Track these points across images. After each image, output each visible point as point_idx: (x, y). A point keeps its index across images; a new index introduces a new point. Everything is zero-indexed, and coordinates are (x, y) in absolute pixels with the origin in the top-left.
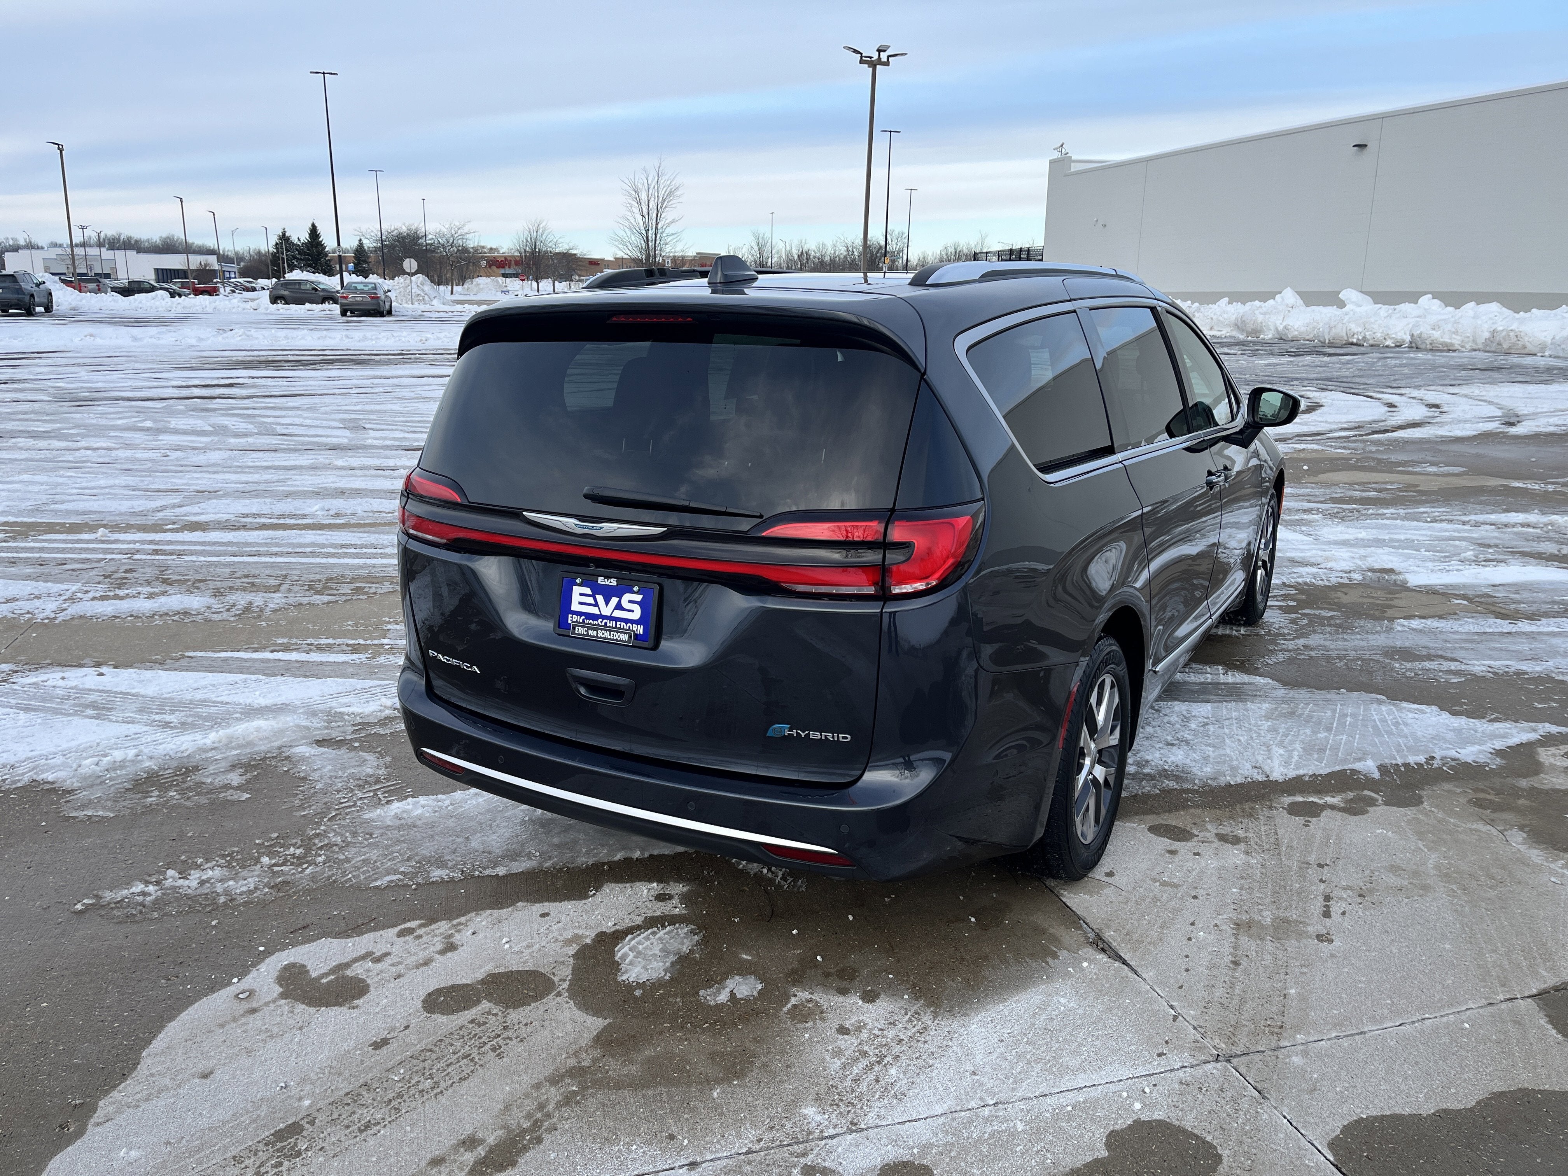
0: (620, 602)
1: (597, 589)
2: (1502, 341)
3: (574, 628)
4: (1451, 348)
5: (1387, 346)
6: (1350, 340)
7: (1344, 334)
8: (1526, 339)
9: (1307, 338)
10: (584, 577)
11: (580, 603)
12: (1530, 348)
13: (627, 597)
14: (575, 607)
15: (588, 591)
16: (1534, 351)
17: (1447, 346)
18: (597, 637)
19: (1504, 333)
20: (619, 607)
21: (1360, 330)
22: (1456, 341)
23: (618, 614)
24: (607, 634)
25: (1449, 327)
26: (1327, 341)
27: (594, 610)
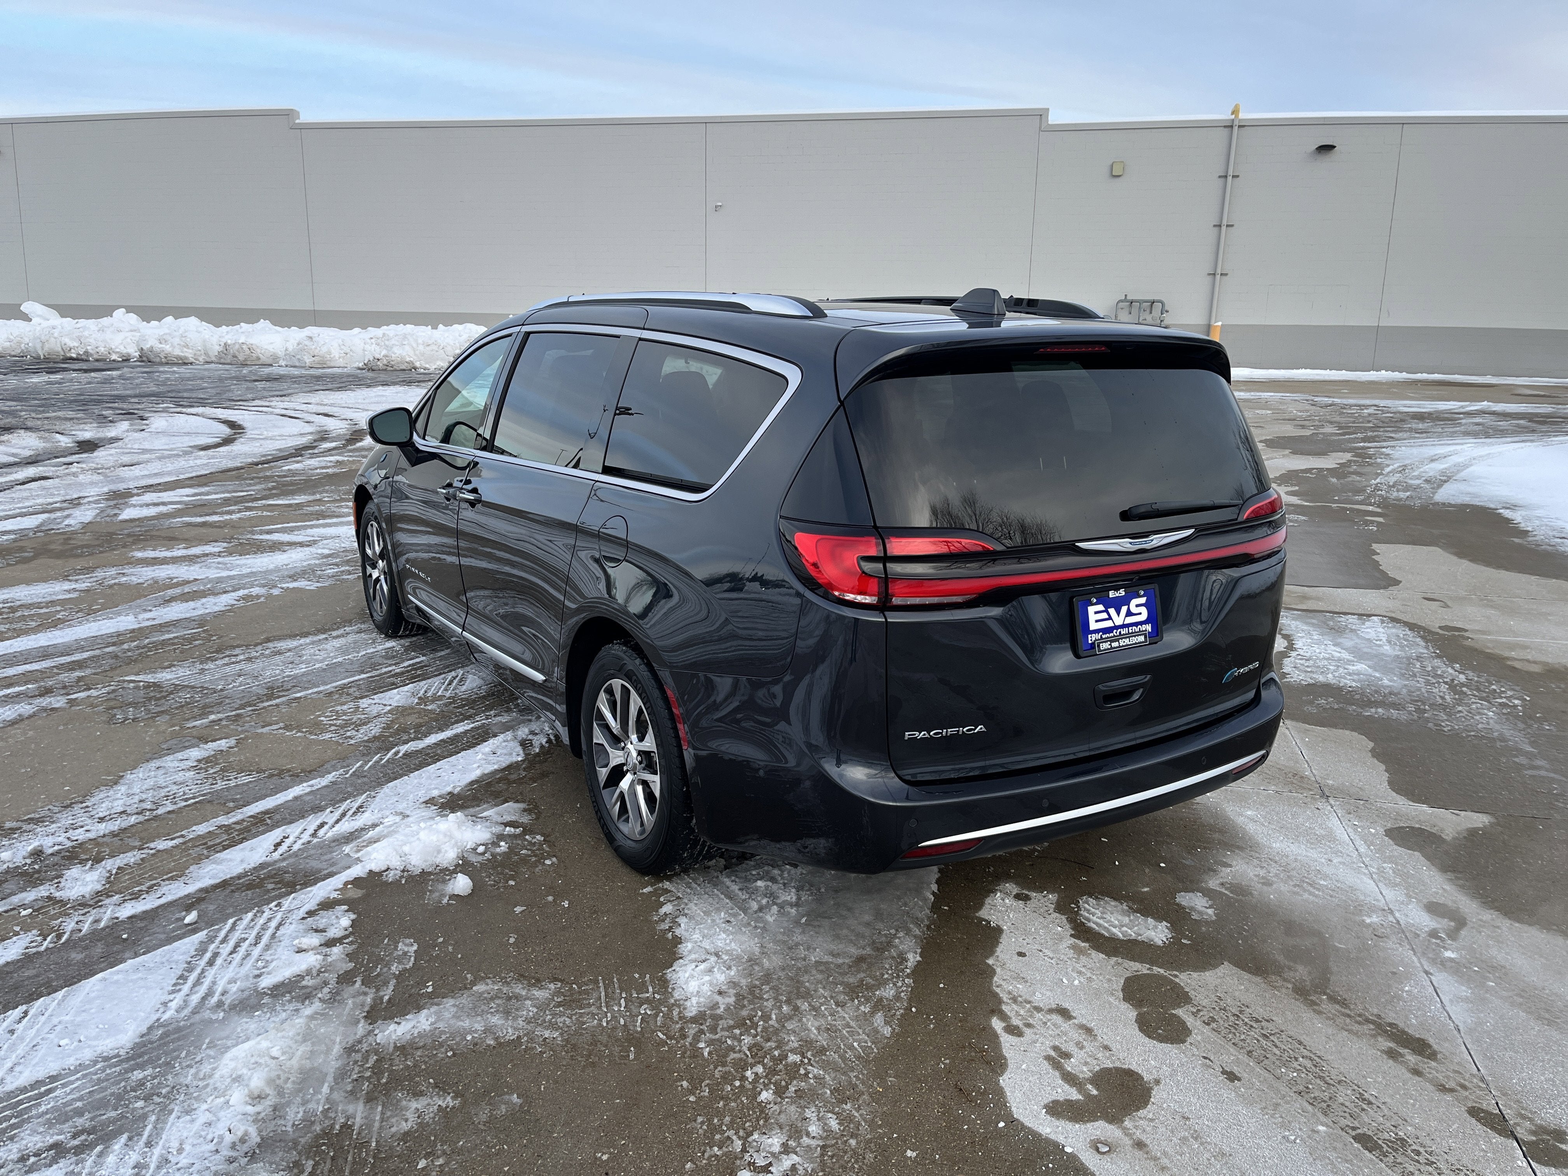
0: (1129, 609)
1: (1108, 604)
2: (237, 354)
3: (1099, 646)
4: (186, 361)
5: (114, 361)
6: (68, 355)
7: (60, 349)
8: (259, 351)
9: (13, 353)
10: (1097, 595)
11: (1097, 621)
12: (264, 359)
13: (1134, 602)
14: (1093, 626)
15: (1100, 607)
16: (269, 362)
17: (181, 359)
18: (1120, 646)
19: (237, 346)
20: (1129, 614)
21: (76, 344)
22: (189, 354)
23: (1130, 620)
24: (1127, 641)
25: (177, 341)
26: (42, 357)
27: (1109, 624)
